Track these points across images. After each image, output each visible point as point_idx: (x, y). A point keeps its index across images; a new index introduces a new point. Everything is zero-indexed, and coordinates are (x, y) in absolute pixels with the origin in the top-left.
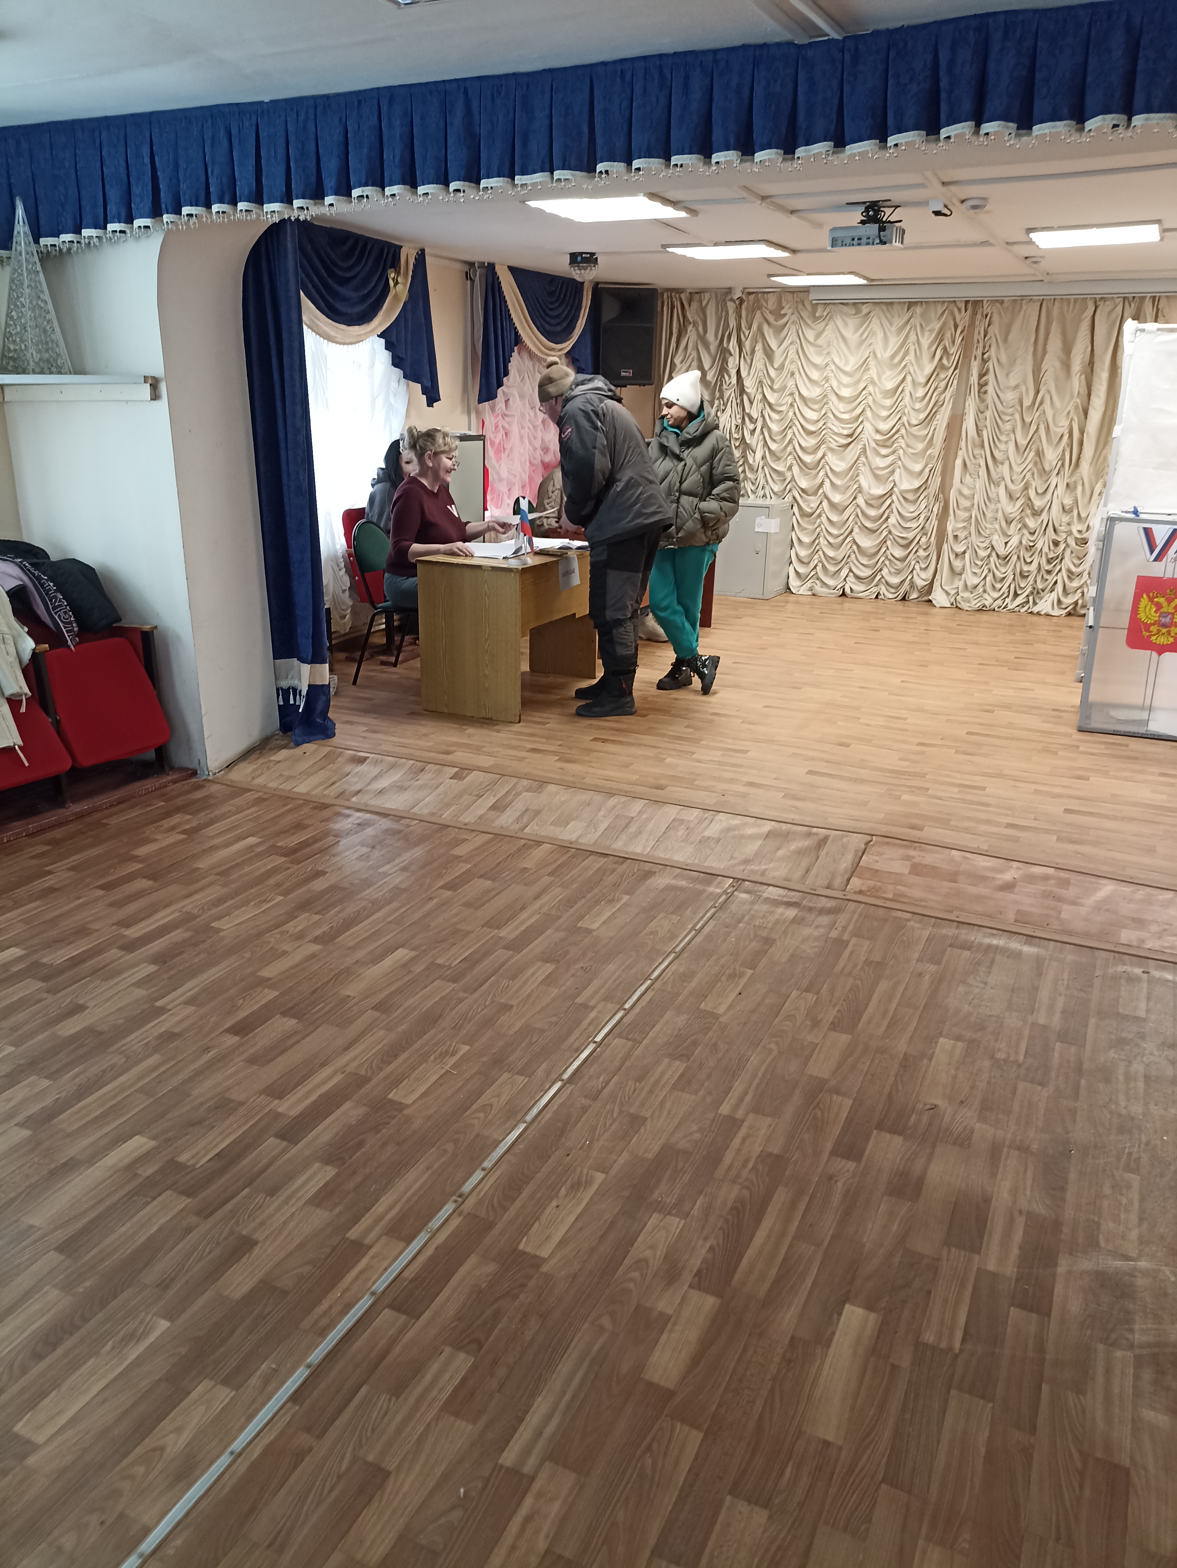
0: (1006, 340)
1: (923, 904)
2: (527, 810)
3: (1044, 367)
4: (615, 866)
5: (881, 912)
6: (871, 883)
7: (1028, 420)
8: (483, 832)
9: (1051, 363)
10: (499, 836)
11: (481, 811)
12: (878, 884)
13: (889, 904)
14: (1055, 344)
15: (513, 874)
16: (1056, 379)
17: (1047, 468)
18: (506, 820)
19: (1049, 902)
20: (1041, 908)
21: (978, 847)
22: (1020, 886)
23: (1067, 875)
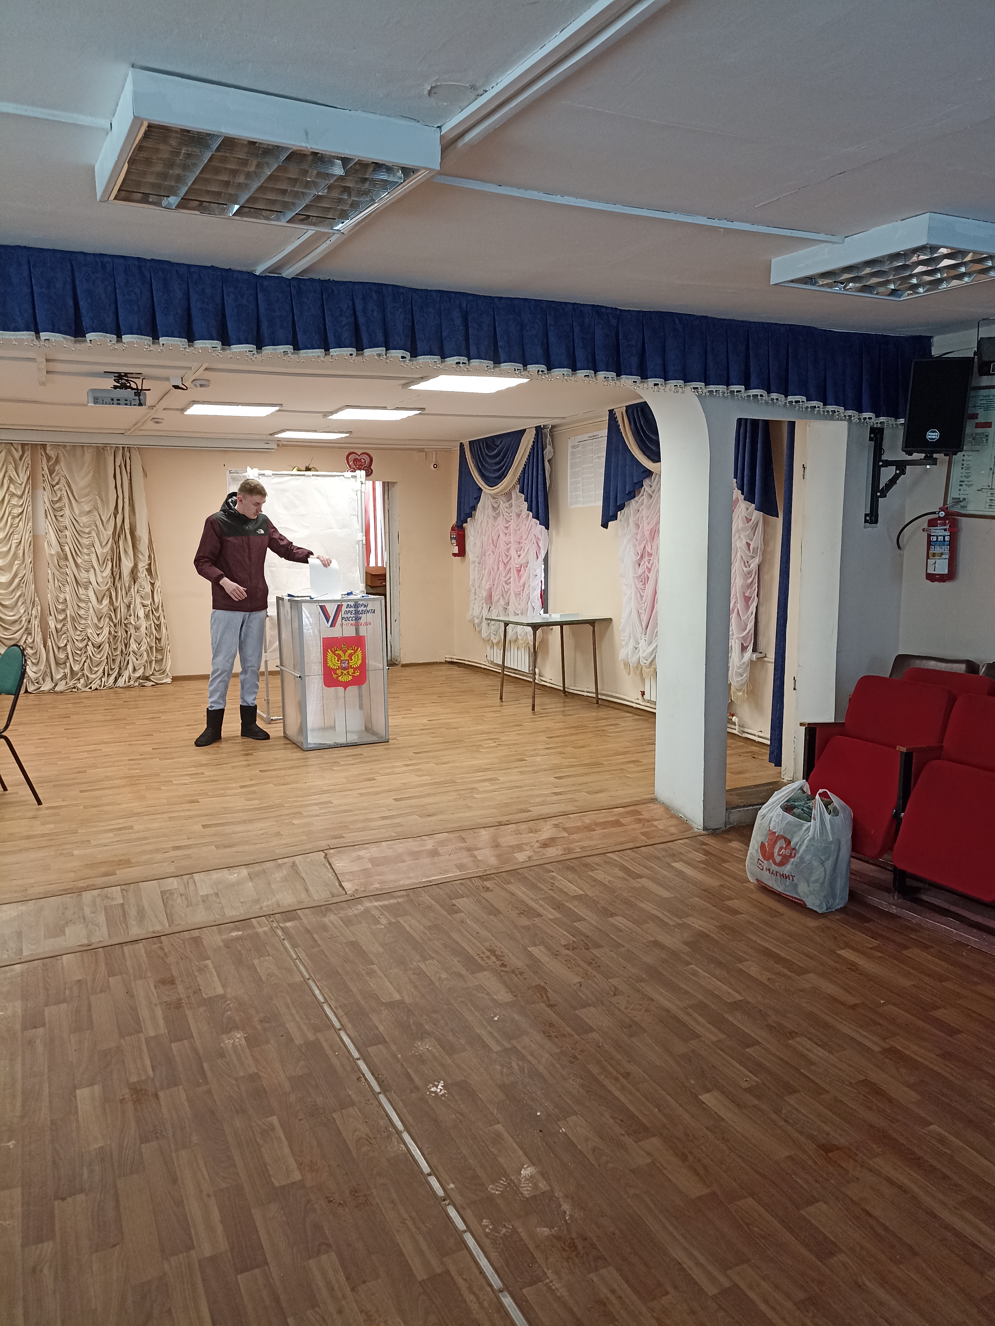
6: (357, 882)
12: (361, 881)
19: (465, 853)
20: (465, 858)
21: (391, 836)
22: (441, 850)
23: (457, 834)
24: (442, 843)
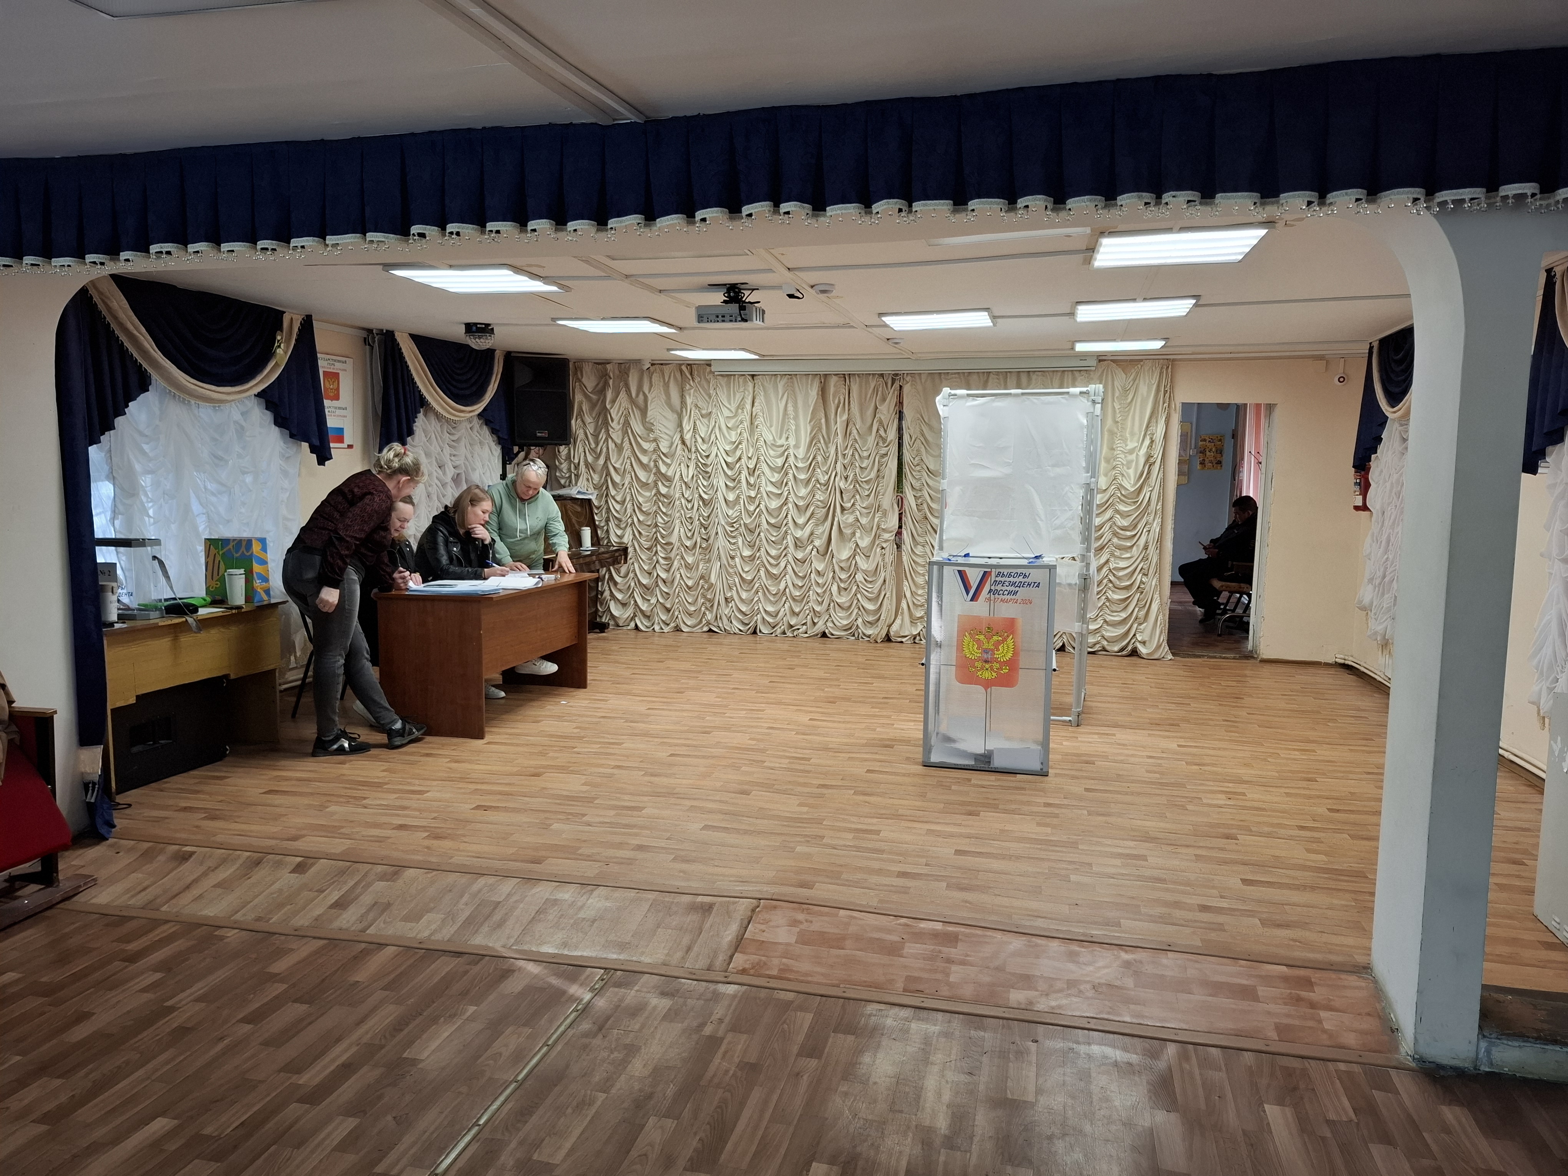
1: (810, 979)
2: (376, 903)
4: (468, 967)
5: (763, 993)
6: (754, 958)
8: (314, 938)
10: (334, 942)
11: (318, 912)
12: (763, 958)
13: (773, 984)
15: (338, 992)
18: (348, 920)
21: (867, 905)
22: (909, 948)
24: (918, 937)
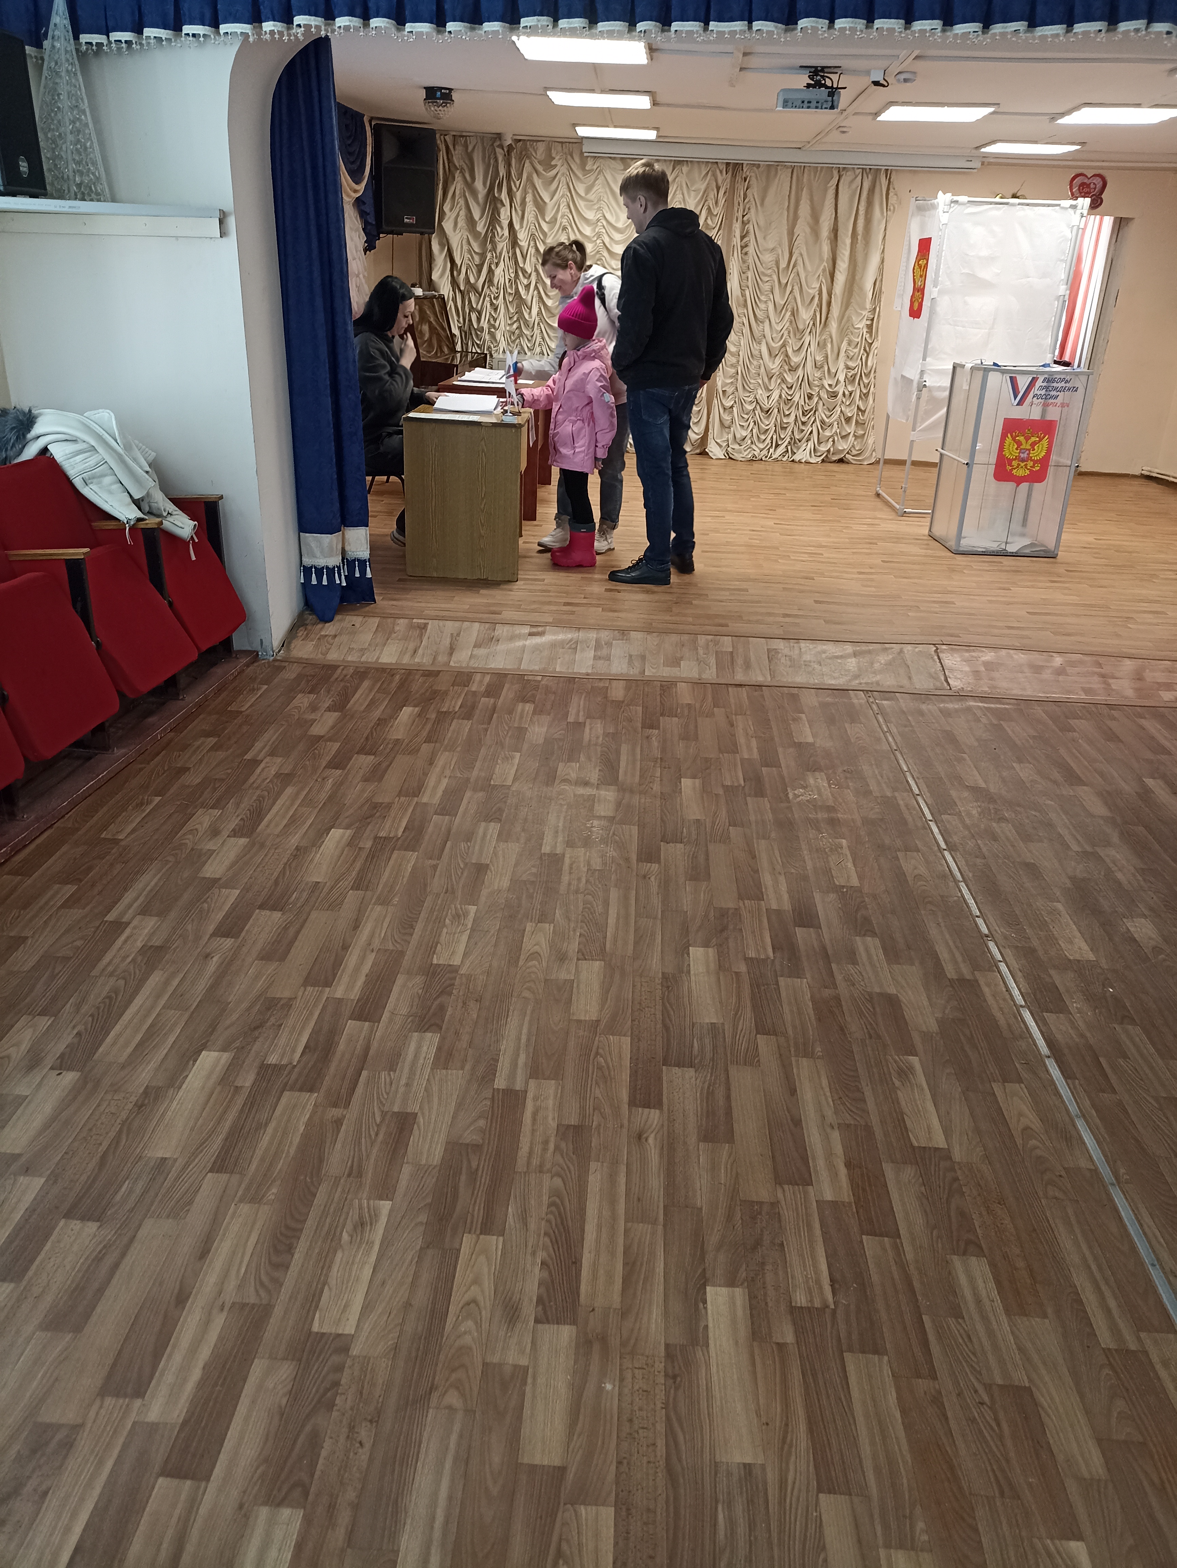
0: (762, 204)
2: (631, 656)
3: (797, 231)
4: (759, 693)
7: (784, 281)
8: (613, 680)
9: (802, 228)
10: (631, 681)
11: (589, 662)
14: (804, 210)
15: (686, 710)
16: (807, 244)
17: (801, 327)
18: (621, 667)
19: (1096, 679)
20: (1095, 683)
21: (1013, 645)
22: (1069, 670)
23: (1094, 658)
24: (1072, 664)
